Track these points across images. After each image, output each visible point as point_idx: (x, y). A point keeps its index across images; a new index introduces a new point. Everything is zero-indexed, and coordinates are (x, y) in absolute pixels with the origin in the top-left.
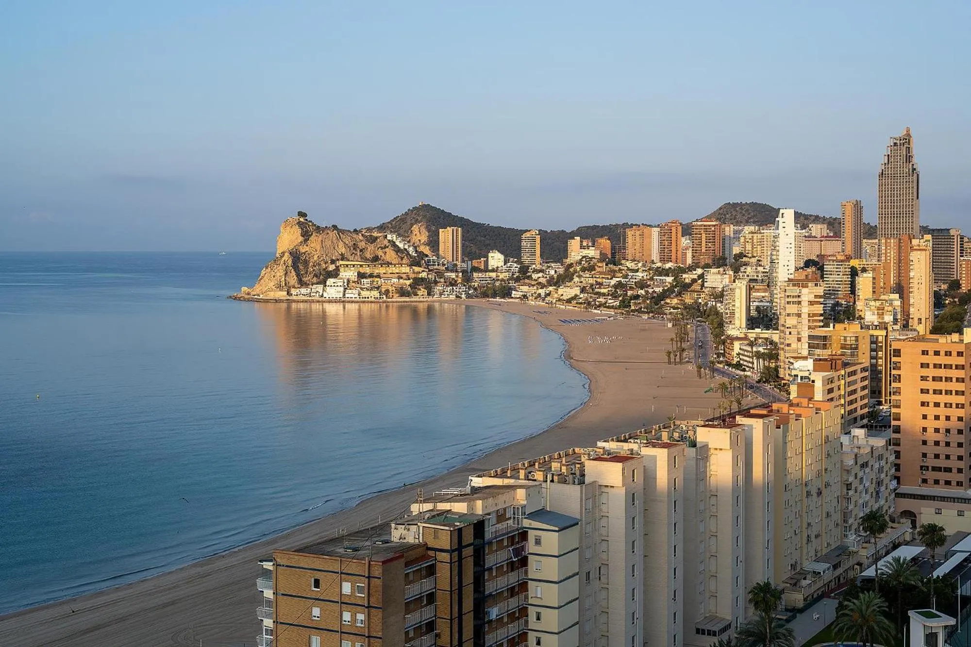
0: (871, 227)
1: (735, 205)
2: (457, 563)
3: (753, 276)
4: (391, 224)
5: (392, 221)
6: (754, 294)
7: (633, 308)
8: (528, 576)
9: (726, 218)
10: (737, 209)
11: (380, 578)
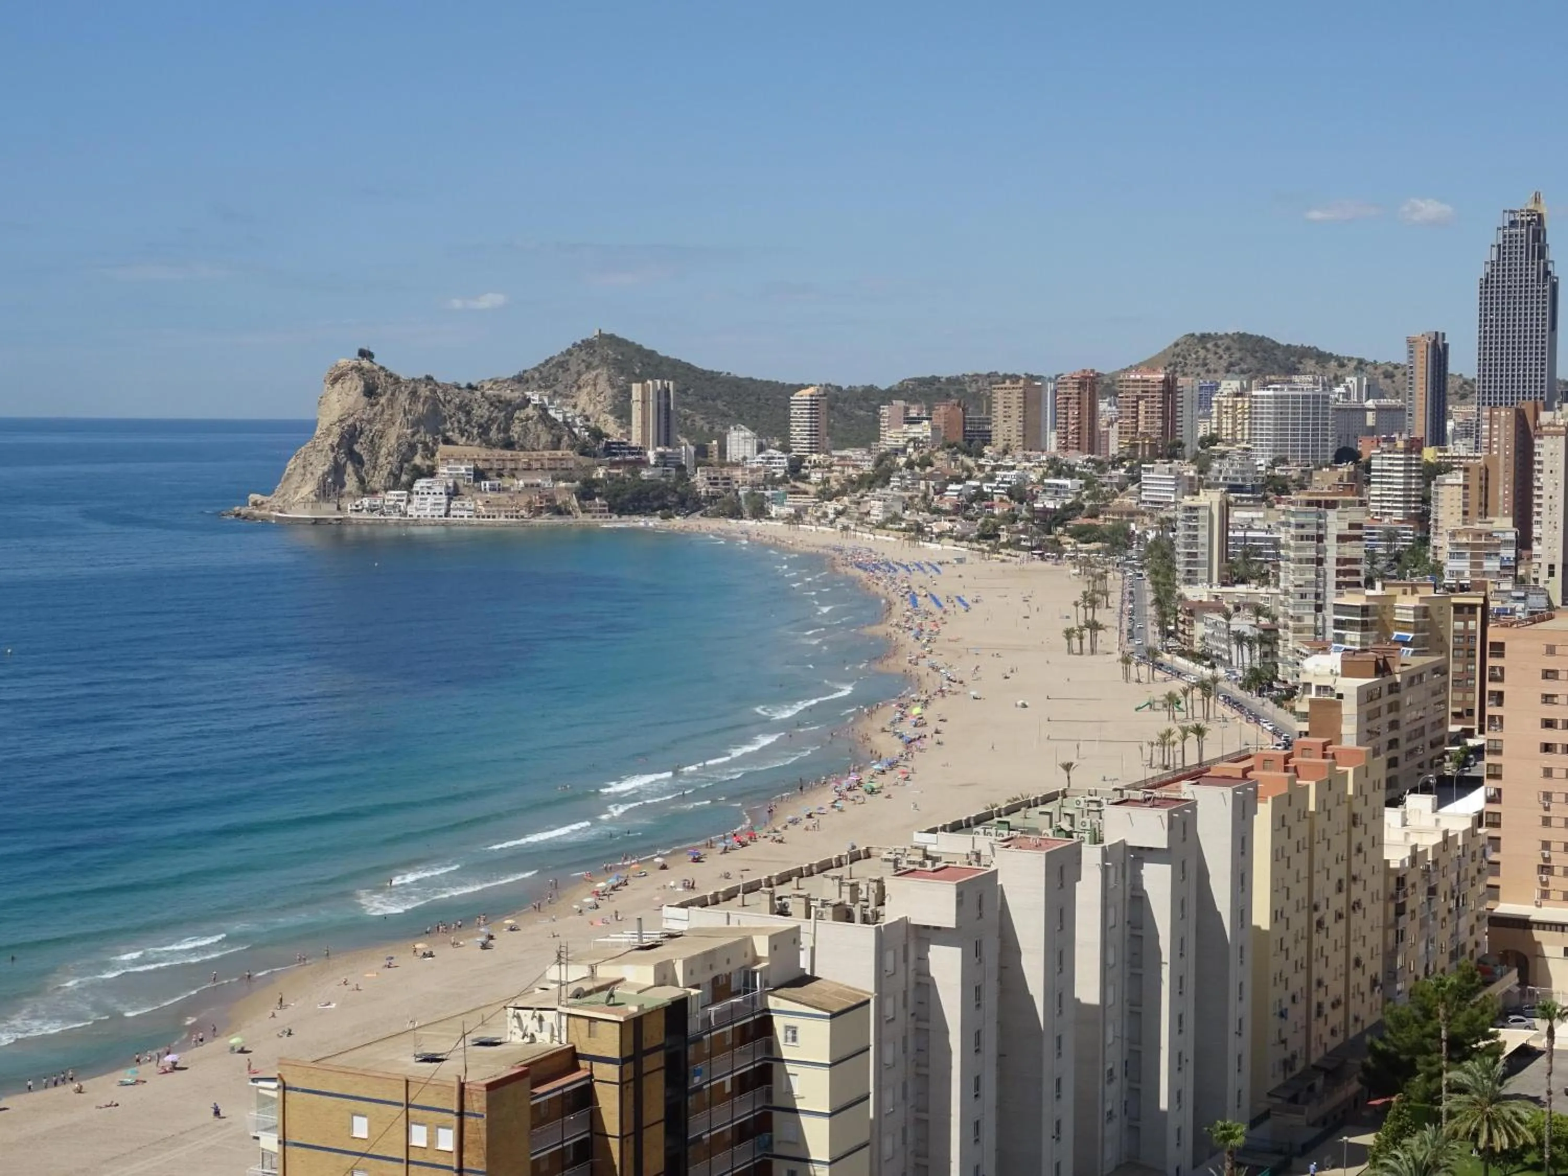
0: (1466, 383)
1: (1204, 338)
2: (631, 1084)
3: (1236, 479)
4: (541, 372)
5: (543, 365)
6: (1237, 514)
7: (1003, 540)
8: (771, 1102)
9: (1186, 364)
10: (1209, 346)
11: (482, 1116)
